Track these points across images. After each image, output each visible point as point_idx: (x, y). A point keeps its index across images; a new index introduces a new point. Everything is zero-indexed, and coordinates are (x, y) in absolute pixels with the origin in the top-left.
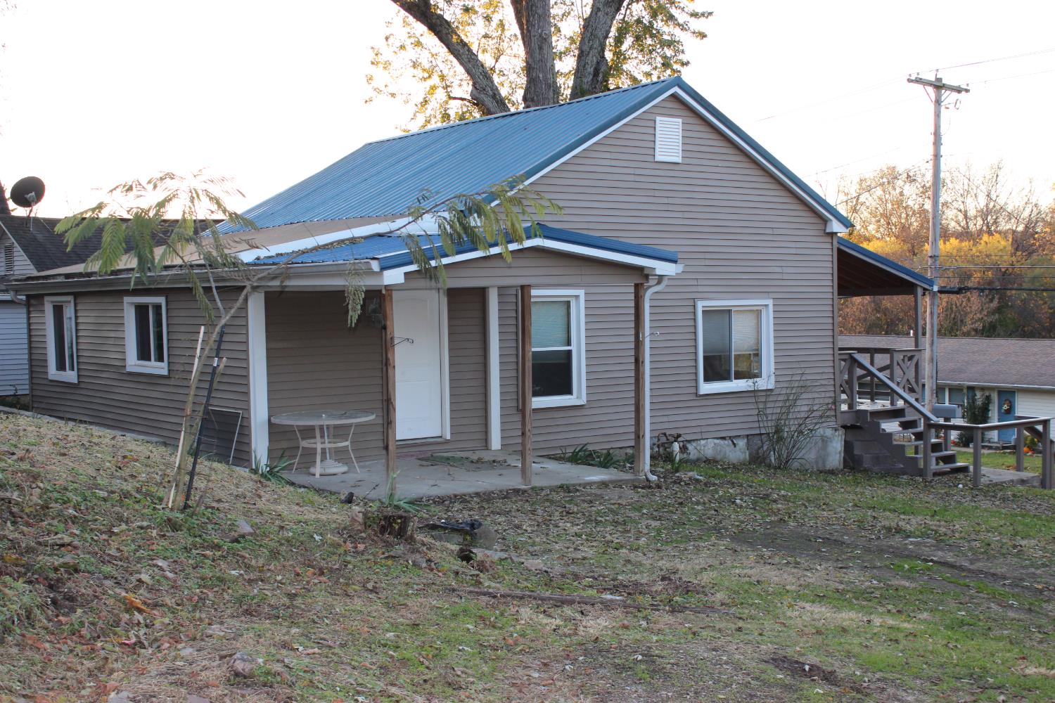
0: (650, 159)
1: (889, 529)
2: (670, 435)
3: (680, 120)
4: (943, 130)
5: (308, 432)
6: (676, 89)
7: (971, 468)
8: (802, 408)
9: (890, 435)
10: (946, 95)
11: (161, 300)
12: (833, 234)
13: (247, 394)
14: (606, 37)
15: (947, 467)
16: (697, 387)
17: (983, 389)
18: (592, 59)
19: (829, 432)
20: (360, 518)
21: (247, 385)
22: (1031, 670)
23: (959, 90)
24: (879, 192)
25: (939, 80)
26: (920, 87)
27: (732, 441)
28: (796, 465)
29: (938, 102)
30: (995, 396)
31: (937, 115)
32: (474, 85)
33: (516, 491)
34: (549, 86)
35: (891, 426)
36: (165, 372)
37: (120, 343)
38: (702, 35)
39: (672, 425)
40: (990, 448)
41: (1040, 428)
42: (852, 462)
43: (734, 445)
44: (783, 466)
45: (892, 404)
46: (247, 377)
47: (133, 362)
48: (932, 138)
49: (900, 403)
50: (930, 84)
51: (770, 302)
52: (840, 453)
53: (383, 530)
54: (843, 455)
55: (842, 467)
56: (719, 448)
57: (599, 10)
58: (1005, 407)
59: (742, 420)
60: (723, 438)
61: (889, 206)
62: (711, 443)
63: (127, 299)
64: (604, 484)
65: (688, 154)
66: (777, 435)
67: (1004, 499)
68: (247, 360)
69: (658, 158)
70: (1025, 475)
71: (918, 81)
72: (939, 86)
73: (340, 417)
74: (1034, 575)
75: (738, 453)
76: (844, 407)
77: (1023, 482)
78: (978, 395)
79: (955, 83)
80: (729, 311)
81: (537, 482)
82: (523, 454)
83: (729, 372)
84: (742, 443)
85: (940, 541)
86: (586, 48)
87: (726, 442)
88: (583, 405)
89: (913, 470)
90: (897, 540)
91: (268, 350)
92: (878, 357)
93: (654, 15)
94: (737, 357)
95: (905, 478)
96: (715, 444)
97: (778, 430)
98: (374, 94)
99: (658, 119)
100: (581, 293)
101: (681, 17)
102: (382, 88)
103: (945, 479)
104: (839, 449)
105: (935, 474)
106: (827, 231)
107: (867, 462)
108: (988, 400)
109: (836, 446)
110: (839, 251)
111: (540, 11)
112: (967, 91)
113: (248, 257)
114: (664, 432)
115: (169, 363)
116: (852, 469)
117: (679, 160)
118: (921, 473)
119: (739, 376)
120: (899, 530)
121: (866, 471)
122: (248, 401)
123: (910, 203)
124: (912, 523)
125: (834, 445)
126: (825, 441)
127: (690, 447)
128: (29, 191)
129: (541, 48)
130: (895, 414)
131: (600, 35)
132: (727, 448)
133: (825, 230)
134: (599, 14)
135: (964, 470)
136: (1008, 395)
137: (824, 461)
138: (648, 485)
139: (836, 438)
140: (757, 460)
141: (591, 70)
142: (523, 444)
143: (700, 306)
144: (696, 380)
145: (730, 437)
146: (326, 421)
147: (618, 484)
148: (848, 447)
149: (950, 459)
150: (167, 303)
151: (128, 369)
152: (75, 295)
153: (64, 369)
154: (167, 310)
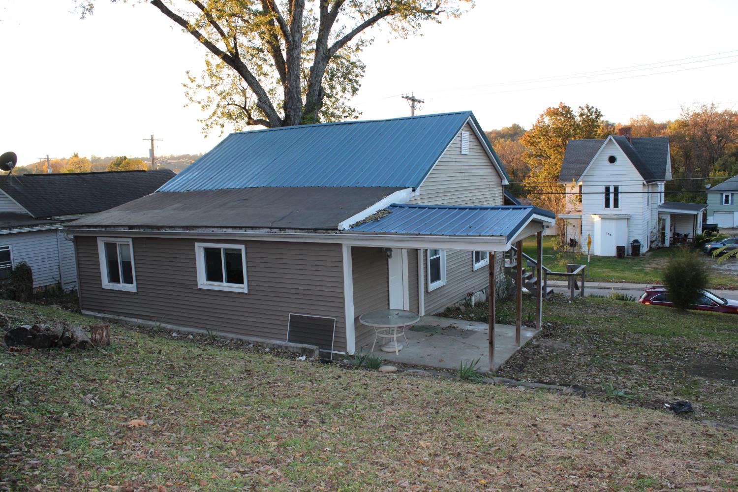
0: (460, 153)
2: (470, 294)
3: (468, 133)
6: (470, 118)
10: (416, 104)
11: (241, 247)
12: (503, 186)
16: (473, 267)
18: (317, 88)
25: (413, 97)
29: (413, 107)
32: (259, 99)
36: (244, 291)
47: (203, 282)
50: (411, 99)
63: (197, 244)
65: (470, 150)
69: (462, 153)
71: (407, 98)
72: (413, 100)
79: (419, 99)
86: (313, 82)
88: (445, 285)
98: (189, 102)
99: (463, 132)
112: (423, 102)
115: (249, 286)
117: (468, 153)
122: (343, 312)
128: (9, 160)
129: (296, 81)
133: (501, 184)
141: (317, 93)
150: (246, 249)
151: (200, 287)
152: (133, 239)
153: (118, 281)
154: (246, 253)
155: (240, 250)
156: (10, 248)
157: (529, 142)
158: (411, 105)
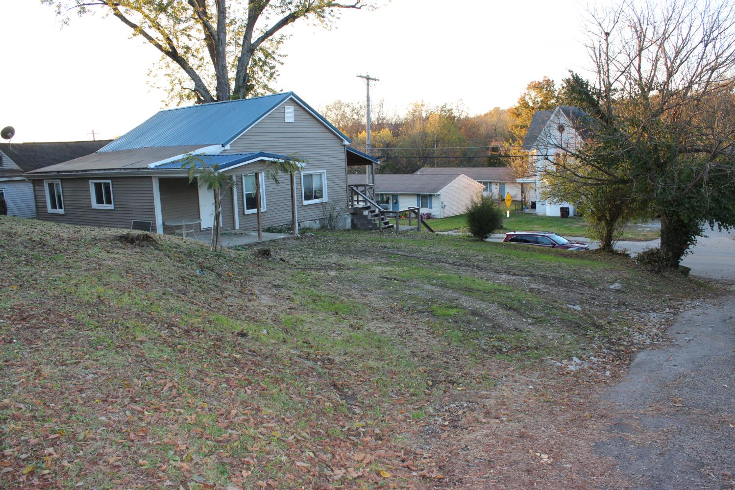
0: (283, 121)
1: (382, 247)
3: (293, 107)
4: (370, 96)
5: (179, 227)
6: (292, 96)
7: (395, 226)
8: (338, 208)
9: (366, 216)
10: (371, 81)
11: (109, 181)
12: (345, 145)
13: (154, 215)
14: (248, 64)
15: (387, 226)
16: (302, 203)
17: (386, 194)
18: (243, 74)
19: (346, 216)
20: (257, 251)
21: (154, 212)
22: (439, 275)
23: (375, 80)
24: (334, 111)
25: (368, 76)
26: (361, 78)
27: (315, 221)
28: (337, 228)
29: (368, 85)
30: (391, 197)
31: (368, 90)
32: (196, 85)
33: (258, 243)
34: (226, 85)
35: (366, 213)
36: (113, 208)
37: (89, 197)
38: (282, 64)
40: (390, 217)
41: (416, 211)
42: (354, 226)
43: (316, 223)
44: (333, 229)
45: (366, 204)
46: (154, 209)
47: (95, 205)
48: (366, 99)
49: (369, 204)
50: (365, 77)
51: (325, 171)
53: (264, 254)
54: (351, 224)
55: (351, 228)
56: (310, 224)
57: (244, 54)
58: (395, 201)
59: (317, 214)
60: (312, 220)
61: (339, 117)
62: (308, 222)
63: (90, 181)
64: (284, 239)
65: (296, 119)
66: (330, 219)
67: (408, 236)
68: (153, 203)
69: (286, 121)
70: (412, 227)
71: (360, 76)
72: (368, 78)
73: (190, 221)
74: (428, 257)
75: (317, 225)
76: (350, 207)
77: (412, 230)
78: (385, 197)
79: (374, 77)
80: (312, 175)
81: (263, 240)
82: (258, 230)
83: (312, 196)
84: (318, 222)
85: (398, 249)
86: (240, 69)
87: (313, 222)
88: (265, 212)
89: (376, 228)
90: (386, 250)
91: (161, 199)
92: (359, 187)
93: (266, 57)
94: (315, 191)
95: (373, 231)
97: (331, 216)
99: (286, 107)
101: (277, 58)
102: (153, 85)
103: (387, 230)
105: (383, 229)
107: (359, 226)
108: (388, 198)
109: (349, 221)
110: (347, 151)
111: (222, 55)
112: (379, 80)
113: (152, 165)
115: (114, 205)
116: (354, 228)
117: (293, 121)
118: (378, 229)
119: (316, 197)
120: (385, 247)
121: (359, 229)
122: (155, 218)
123: (348, 115)
124: (388, 244)
126: (345, 219)
127: (301, 224)
128: (8, 132)
129: (223, 70)
130: (368, 208)
131: (245, 64)
132: (313, 224)
133: (342, 144)
134: (245, 56)
135: (392, 226)
136: (395, 197)
137: (345, 226)
138: (298, 238)
139: (349, 218)
140: (323, 228)
141: (242, 78)
142: (259, 227)
143: (302, 173)
144: (302, 200)
146: (184, 223)
147: (289, 238)
148: (352, 221)
149: (386, 223)
150: (112, 182)
151: (93, 207)
152: (61, 179)
153: (56, 208)
154: (112, 185)
155: (109, 183)
156: (4, 191)
157: (515, 113)
158: (366, 83)
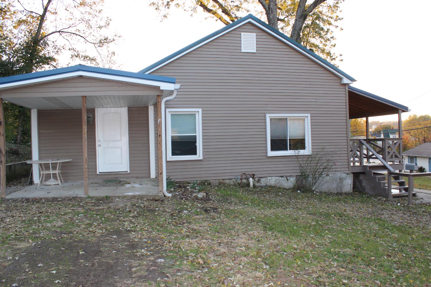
0: (239, 51)
2: (248, 174)
3: (255, 34)
6: (250, 20)
9: (376, 177)
12: (345, 85)
16: (266, 153)
19: (344, 175)
27: (287, 178)
39: (249, 170)
43: (288, 180)
51: (309, 115)
52: (350, 185)
54: (352, 186)
55: (352, 191)
56: (278, 181)
60: (282, 177)
62: (274, 179)
65: (259, 49)
69: (243, 51)
75: (289, 183)
80: (286, 119)
83: (286, 147)
84: (292, 179)
87: (283, 178)
88: (202, 160)
94: (291, 140)
96: (276, 179)
99: (242, 34)
100: (200, 110)
104: (350, 183)
106: (342, 83)
107: (368, 189)
110: (349, 92)
114: (244, 173)
116: (358, 192)
117: (255, 51)
119: (292, 148)
121: (367, 194)
125: (347, 181)
126: (341, 179)
132: (283, 181)
133: (341, 83)
137: (341, 189)
139: (348, 178)
143: (269, 116)
145: (286, 176)
